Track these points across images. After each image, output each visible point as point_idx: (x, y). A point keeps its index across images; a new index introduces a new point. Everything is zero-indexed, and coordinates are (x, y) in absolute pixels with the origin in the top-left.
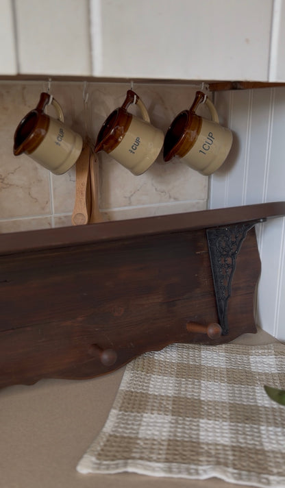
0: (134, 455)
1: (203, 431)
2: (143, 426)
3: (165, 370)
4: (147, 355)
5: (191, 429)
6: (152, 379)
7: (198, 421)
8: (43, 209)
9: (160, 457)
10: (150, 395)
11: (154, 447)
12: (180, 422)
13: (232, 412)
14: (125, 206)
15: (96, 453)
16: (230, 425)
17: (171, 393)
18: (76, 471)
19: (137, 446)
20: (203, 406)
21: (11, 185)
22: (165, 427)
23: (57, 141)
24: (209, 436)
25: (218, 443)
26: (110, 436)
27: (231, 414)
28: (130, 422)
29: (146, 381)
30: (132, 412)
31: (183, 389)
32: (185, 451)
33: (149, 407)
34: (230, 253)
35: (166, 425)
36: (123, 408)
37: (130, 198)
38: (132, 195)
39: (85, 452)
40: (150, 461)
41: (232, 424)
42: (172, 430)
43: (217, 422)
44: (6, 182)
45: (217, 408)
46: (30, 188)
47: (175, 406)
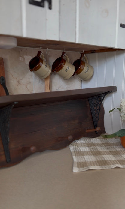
1: (105, 158)
2: (86, 159)
7: (102, 156)
10: (82, 152)
15: (76, 167)
17: (89, 150)
18: (73, 172)
19: (88, 164)
20: (101, 152)
21: (21, 84)
26: (77, 162)
27: (111, 153)
28: (81, 159)
29: (79, 148)
30: (80, 156)
31: (92, 149)
33: (85, 154)
34: (98, 105)
35: (93, 158)
36: (76, 156)
39: (73, 167)
40: (95, 166)
41: (113, 155)
42: (96, 159)
43: (108, 155)
46: (27, 85)
47: (93, 153)
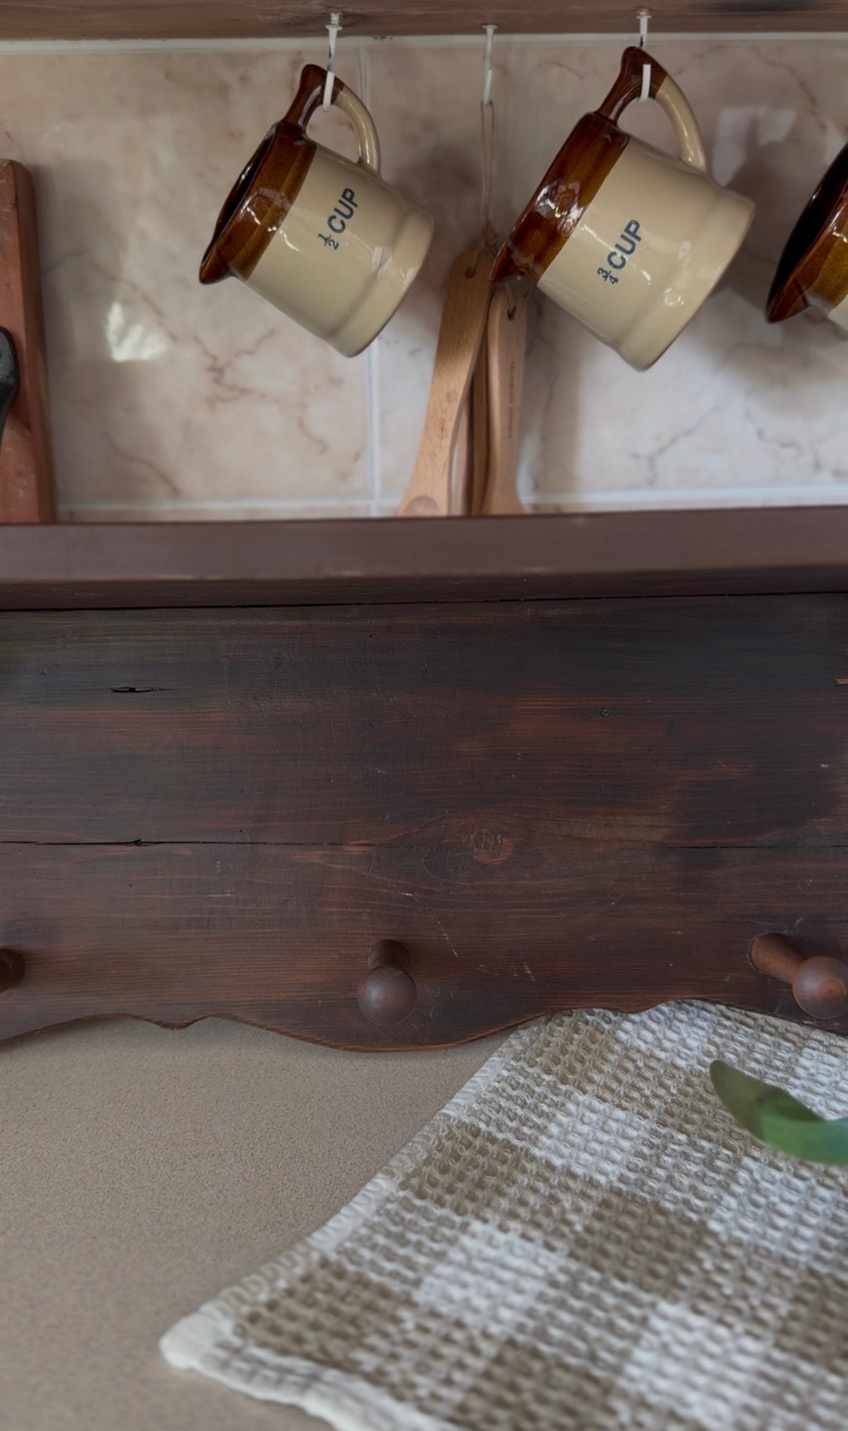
0: (361, 1356)
1: (650, 1349)
2: (450, 1263)
3: (634, 1087)
4: (596, 1017)
5: (610, 1327)
6: (571, 1107)
7: (653, 1306)
8: (343, 476)
9: (444, 1392)
10: (533, 1159)
11: (446, 1350)
12: (586, 1288)
13: (802, 1310)
14: (634, 487)
15: (246, 1309)
16: (768, 1359)
17: (607, 1175)
18: (154, 1351)
19: (391, 1329)
20: (701, 1254)
21: (244, 391)
22: (520, 1291)
23: (327, 232)
24: (662, 1374)
25: (682, 1411)
26: (324, 1263)
27: (793, 1316)
28: (413, 1237)
29: (545, 1108)
30: (440, 1202)
31: (661, 1173)
32: (543, 1400)
33: (505, 1204)
35: (529, 1285)
36: (414, 1181)
37: (652, 460)
38: (662, 450)
39: (211, 1294)
40: (400, 1398)
41: (778, 1355)
42: (542, 1308)
43: (722, 1331)
44: (229, 378)
45: (752, 1274)
46: (302, 406)
47: (597, 1225)
